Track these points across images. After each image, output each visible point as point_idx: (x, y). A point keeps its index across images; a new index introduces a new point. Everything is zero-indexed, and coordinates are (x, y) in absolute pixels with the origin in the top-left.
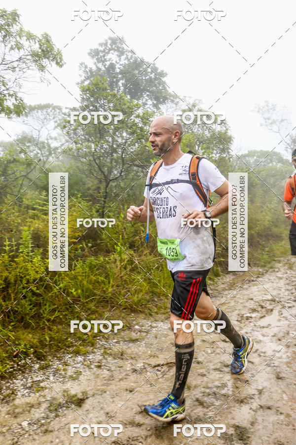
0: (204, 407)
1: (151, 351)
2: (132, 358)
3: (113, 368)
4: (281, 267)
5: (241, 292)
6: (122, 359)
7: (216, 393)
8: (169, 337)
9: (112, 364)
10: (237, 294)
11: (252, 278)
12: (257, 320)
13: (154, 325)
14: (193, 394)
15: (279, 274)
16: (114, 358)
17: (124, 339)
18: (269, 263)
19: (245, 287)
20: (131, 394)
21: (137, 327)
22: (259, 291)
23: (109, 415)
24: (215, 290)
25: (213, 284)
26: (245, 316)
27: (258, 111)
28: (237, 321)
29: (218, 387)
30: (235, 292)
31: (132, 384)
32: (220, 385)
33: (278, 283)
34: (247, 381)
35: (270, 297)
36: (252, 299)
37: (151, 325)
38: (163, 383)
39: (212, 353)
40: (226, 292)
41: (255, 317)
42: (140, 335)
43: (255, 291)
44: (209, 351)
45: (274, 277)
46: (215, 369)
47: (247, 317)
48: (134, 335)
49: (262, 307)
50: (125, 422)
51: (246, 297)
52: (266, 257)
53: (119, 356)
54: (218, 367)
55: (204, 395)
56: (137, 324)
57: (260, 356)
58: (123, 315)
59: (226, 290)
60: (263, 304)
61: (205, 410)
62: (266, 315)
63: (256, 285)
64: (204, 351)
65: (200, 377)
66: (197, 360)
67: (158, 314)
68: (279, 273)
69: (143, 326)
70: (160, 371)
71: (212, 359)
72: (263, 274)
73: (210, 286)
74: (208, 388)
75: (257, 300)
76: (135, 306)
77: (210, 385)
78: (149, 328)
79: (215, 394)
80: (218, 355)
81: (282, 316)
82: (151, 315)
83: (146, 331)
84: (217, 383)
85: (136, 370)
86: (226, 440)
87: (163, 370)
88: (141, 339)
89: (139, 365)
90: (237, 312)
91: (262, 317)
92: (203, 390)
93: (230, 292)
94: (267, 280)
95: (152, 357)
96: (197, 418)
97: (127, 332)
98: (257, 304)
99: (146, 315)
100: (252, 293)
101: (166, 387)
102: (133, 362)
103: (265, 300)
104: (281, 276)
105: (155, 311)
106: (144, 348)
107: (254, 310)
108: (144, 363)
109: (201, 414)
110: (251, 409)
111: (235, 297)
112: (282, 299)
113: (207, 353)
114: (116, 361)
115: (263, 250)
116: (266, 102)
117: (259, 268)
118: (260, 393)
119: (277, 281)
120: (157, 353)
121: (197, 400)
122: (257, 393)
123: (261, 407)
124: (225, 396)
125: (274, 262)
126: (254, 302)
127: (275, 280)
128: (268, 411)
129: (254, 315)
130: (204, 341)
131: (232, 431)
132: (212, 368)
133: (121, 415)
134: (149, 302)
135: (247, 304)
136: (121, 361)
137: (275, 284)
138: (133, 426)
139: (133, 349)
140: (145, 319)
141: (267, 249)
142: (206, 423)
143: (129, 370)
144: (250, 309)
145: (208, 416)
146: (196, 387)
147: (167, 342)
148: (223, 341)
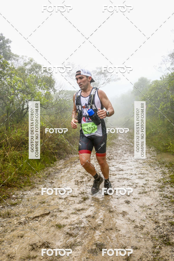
0: (73, 237)
1: (28, 209)
2: (16, 216)
3: (5, 225)
5: (71, 168)
6: (10, 217)
8: (37, 199)
9: (3, 222)
11: (76, 161)
13: (25, 193)
14: (64, 230)
16: (4, 218)
17: (7, 204)
19: (73, 166)
20: (22, 238)
21: (14, 196)
23: (10, 256)
24: (56, 169)
26: (79, 181)
28: (75, 184)
29: (77, 224)
30: (68, 169)
31: (21, 232)
32: (78, 222)
36: (80, 172)
37: (23, 194)
38: (42, 227)
40: (63, 170)
41: (85, 181)
42: (17, 200)
43: (80, 167)
44: (66, 204)
46: (72, 213)
47: (81, 181)
48: (13, 201)
50: (23, 258)
51: (76, 171)
53: (7, 216)
55: (71, 230)
56: (14, 194)
58: (3, 189)
59: (63, 168)
60: (87, 174)
61: (75, 238)
62: (91, 179)
63: (79, 164)
65: (65, 220)
66: (59, 210)
67: (25, 186)
69: (18, 195)
70: (38, 220)
73: (53, 167)
74: (72, 225)
75: (82, 172)
76: (10, 183)
77: (73, 223)
78: (22, 195)
79: (77, 227)
80: (71, 205)
82: (21, 187)
83: (20, 197)
85: (21, 223)
86: (93, 253)
87: (39, 219)
88: (18, 203)
89: (23, 219)
90: (74, 180)
91: (89, 181)
92: (69, 227)
93: (65, 169)
95: (30, 213)
96: (71, 244)
97: (8, 200)
99: (18, 188)
101: (45, 230)
102: (18, 218)
105: (23, 185)
106: (23, 208)
107: (83, 177)
108: (25, 217)
109: (73, 241)
110: (101, 232)
111: (69, 172)
114: (6, 219)
117: (77, 155)
118: (104, 222)
120: (32, 210)
121: (68, 233)
122: (101, 222)
123: (107, 230)
124: (84, 227)
128: (111, 231)
130: (60, 198)
131: (94, 247)
132: (70, 213)
133: (19, 254)
134: (17, 180)
135: (78, 175)
136: (9, 219)
138: (30, 259)
139: (15, 210)
140: (17, 190)
142: (78, 246)
143: (16, 224)
144: (81, 177)
145: (77, 242)
146: (64, 226)
147: (36, 202)
148: (72, 196)
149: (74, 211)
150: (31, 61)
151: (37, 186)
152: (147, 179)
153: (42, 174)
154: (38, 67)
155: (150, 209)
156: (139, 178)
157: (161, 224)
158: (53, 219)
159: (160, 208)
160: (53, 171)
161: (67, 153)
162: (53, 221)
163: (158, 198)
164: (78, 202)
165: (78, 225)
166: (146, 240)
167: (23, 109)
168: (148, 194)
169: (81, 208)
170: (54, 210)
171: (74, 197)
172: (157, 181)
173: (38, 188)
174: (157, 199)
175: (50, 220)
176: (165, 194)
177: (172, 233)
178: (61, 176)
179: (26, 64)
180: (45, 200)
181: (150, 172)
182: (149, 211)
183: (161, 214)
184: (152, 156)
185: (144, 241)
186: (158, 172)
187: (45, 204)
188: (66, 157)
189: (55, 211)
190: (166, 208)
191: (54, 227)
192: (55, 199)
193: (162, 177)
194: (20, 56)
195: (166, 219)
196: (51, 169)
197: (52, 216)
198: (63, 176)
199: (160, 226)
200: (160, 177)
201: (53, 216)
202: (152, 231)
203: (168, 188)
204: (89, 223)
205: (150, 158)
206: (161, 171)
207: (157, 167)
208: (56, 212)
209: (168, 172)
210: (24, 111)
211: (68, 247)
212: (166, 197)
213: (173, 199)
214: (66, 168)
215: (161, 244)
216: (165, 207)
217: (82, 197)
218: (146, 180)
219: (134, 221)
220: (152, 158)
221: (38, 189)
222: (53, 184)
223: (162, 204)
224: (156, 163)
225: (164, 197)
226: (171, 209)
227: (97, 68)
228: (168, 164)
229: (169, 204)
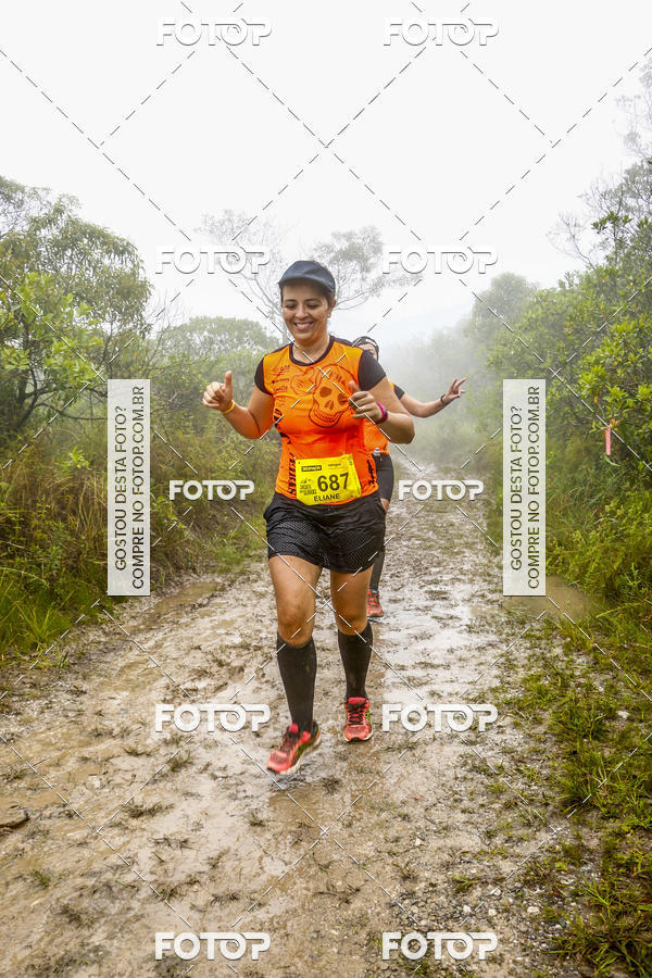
0: (81, 925)
4: (262, 570)
5: (174, 633)
7: (113, 883)
10: (164, 639)
11: (199, 601)
12: (209, 695)
14: (54, 897)
15: (259, 587)
18: (238, 563)
19: (182, 621)
22: (213, 628)
25: (111, 621)
26: (182, 688)
27: (211, 232)
28: (164, 700)
29: (116, 868)
30: (160, 635)
32: (120, 862)
33: (255, 606)
34: (185, 841)
35: (237, 640)
36: (199, 648)
39: (103, 787)
40: (141, 637)
41: (205, 688)
43: (206, 629)
44: (97, 784)
45: (248, 594)
46: (111, 826)
47: (186, 690)
49: (221, 664)
51: (184, 645)
52: (230, 549)
54: (117, 820)
55: (81, 895)
57: (215, 778)
59: (140, 631)
60: (223, 658)
61: (86, 932)
62: (230, 682)
63: (209, 616)
64: (84, 784)
65: (73, 851)
66: (67, 808)
68: (258, 584)
71: (103, 801)
72: (223, 589)
73: (104, 626)
74: (94, 874)
75: (210, 648)
77: (96, 867)
79: (108, 886)
80: (116, 790)
81: (264, 680)
84: (114, 859)
90: (163, 682)
91: (219, 688)
92: (79, 881)
93: (149, 635)
94: (232, 601)
96: (62, 958)
98: (209, 657)
100: (199, 634)
103: (227, 647)
104: (264, 589)
107: (202, 673)
109: (73, 946)
110: (193, 907)
111: (159, 646)
112: (265, 642)
113: (92, 788)
115: (225, 535)
116: (226, 212)
117: (216, 575)
118: (214, 867)
119: (255, 602)
121: (65, 911)
122: (206, 868)
123: (217, 898)
124: (133, 887)
125: (247, 561)
126: (203, 655)
127: (249, 599)
128: (234, 904)
129: (201, 685)
130: (85, 759)
132: (102, 824)
135: (187, 661)
137: (249, 609)
141: (232, 533)
142: (86, 964)
144: (194, 670)
145: (91, 947)
146: (62, 877)
148: (130, 753)
149: (120, 816)
150: (59, 211)
151: (16, 706)
152: (435, 688)
153: (52, 653)
154: (84, 234)
155: (405, 817)
156: (412, 683)
157: (423, 885)
158: (32, 849)
159: (439, 815)
160: (99, 642)
161: (178, 568)
162: (30, 853)
163: (450, 773)
164: (148, 778)
165: (114, 875)
166: (346, 948)
167: (23, 396)
168: (418, 752)
169: (148, 805)
170: (46, 807)
171: (137, 755)
172: (471, 697)
173: (17, 714)
174: (444, 775)
175: (17, 849)
176: (483, 755)
177: (450, 923)
178: (124, 664)
179: (37, 224)
180: (25, 766)
181: (460, 660)
182: (398, 827)
183: (434, 843)
184: (491, 587)
185: (338, 953)
186: (489, 658)
187: (23, 784)
188: (168, 585)
189: (47, 813)
190: (463, 817)
191: (25, 880)
192: (68, 761)
193: (496, 683)
194: (27, 190)
195: (447, 866)
196: (93, 635)
197: (32, 835)
198: (130, 666)
199: (414, 893)
200: (491, 679)
201: (34, 833)
202: (378, 914)
203: (502, 732)
204: (160, 870)
205: (483, 596)
206: (502, 656)
207: (493, 638)
208: (50, 817)
209: (526, 662)
210: (26, 401)
211: (47, 969)
212: (481, 768)
213: (501, 780)
214: (152, 632)
215: (396, 970)
216: (463, 812)
217: (168, 758)
218: (433, 694)
219: (325, 868)
220: (490, 596)
221: (18, 718)
222: (83, 698)
223: (456, 801)
224: (497, 618)
225: (475, 769)
226: (480, 820)
227: (336, 236)
228: (538, 627)
229: (481, 800)
